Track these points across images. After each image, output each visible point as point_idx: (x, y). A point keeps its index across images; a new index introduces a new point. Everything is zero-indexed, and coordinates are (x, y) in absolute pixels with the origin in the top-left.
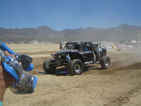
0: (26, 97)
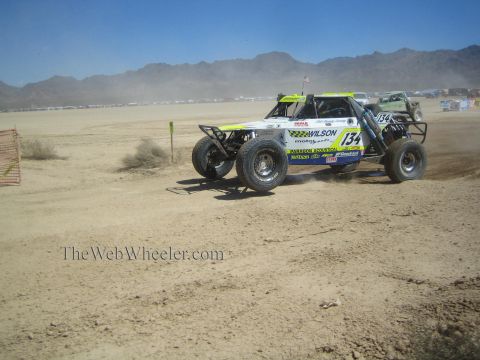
0: (270, 241)
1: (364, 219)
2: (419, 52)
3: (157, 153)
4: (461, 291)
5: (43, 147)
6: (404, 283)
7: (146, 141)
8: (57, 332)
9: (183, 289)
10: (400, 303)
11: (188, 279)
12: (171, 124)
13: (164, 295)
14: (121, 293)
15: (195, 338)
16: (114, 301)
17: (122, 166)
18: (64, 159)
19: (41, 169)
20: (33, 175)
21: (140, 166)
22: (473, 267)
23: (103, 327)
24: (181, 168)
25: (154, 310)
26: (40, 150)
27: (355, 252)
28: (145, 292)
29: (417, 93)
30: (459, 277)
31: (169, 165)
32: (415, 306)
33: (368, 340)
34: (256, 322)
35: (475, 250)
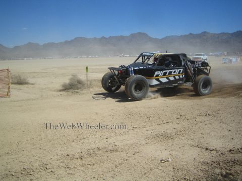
0: (136, 128)
1: (184, 117)
2: (212, 34)
3: (79, 82)
4: (232, 155)
5: (22, 78)
6: (204, 150)
7: (74, 76)
8: (27, 172)
9: (91, 151)
10: (202, 160)
11: (94, 146)
12: (87, 68)
13: (81, 155)
14: (59, 153)
15: (96, 177)
16: (56, 157)
17: (61, 88)
18: (32, 84)
19: (21, 89)
20: (17, 92)
21: (71, 89)
22: (239, 143)
23: (50, 170)
24: (92, 90)
25: (76, 162)
26: (20, 79)
27: (179, 134)
28: (72, 153)
29: (211, 54)
30: (231, 148)
31: (85, 88)
32: (209, 162)
33: (185, 179)
34: (128, 169)
35: (240, 134)
